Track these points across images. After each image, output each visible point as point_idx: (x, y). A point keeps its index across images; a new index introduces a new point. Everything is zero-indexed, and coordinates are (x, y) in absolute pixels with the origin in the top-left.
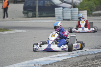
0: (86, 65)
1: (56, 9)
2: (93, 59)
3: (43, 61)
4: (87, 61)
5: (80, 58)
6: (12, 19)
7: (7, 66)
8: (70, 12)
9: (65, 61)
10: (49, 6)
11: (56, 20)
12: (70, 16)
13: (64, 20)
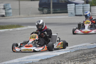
0: (81, 59)
1: (68, 5)
2: (90, 54)
3: (42, 56)
4: (83, 55)
5: (78, 52)
6: (28, 16)
7: (7, 61)
8: (82, 8)
9: (63, 56)
10: (64, 2)
11: (69, 16)
12: (82, 12)
13: (76, 15)
